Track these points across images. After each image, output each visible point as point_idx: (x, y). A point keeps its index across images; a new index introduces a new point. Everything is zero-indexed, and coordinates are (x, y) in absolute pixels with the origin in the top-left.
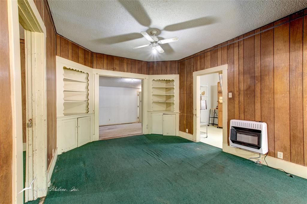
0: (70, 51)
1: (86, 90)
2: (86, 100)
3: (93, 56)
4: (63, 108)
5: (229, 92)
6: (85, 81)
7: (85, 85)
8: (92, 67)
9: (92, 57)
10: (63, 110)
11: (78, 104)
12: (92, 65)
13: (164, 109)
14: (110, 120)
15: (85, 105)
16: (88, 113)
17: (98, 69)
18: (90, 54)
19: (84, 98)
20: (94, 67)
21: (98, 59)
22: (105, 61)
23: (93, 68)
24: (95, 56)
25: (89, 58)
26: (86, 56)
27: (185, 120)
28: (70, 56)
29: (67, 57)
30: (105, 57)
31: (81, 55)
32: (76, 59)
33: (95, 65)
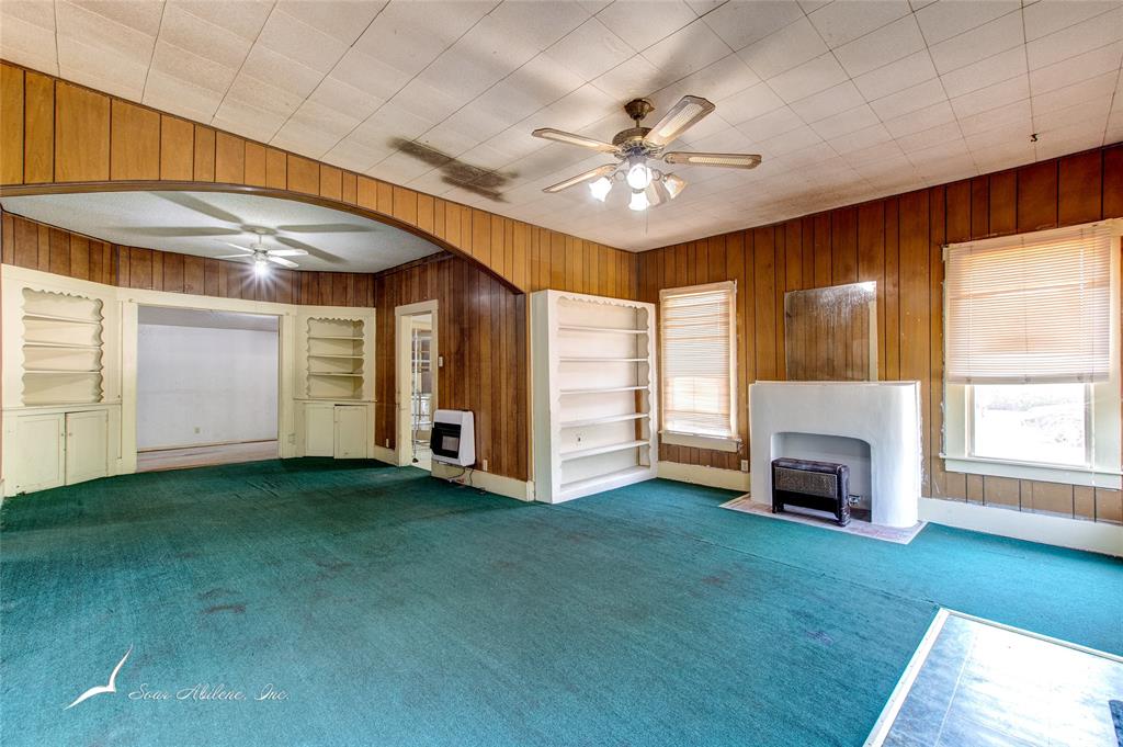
0: (44, 248)
1: (96, 343)
2: (96, 367)
3: (118, 255)
4: (21, 386)
5: (440, 356)
6: (91, 318)
7: (91, 330)
8: (114, 281)
9: (114, 258)
10: (23, 393)
11: (70, 378)
12: (114, 277)
13: (350, 393)
14: (197, 431)
15: (91, 382)
16: (99, 401)
17: (135, 287)
18: (107, 251)
19: (90, 364)
20: (121, 282)
21: (134, 263)
22: (158, 267)
23: (117, 285)
24: (123, 254)
25: (106, 261)
26: (96, 257)
27: (384, 417)
28: (43, 259)
29: (36, 266)
30: (157, 259)
31: (78, 254)
32: (61, 266)
33: (123, 276)
